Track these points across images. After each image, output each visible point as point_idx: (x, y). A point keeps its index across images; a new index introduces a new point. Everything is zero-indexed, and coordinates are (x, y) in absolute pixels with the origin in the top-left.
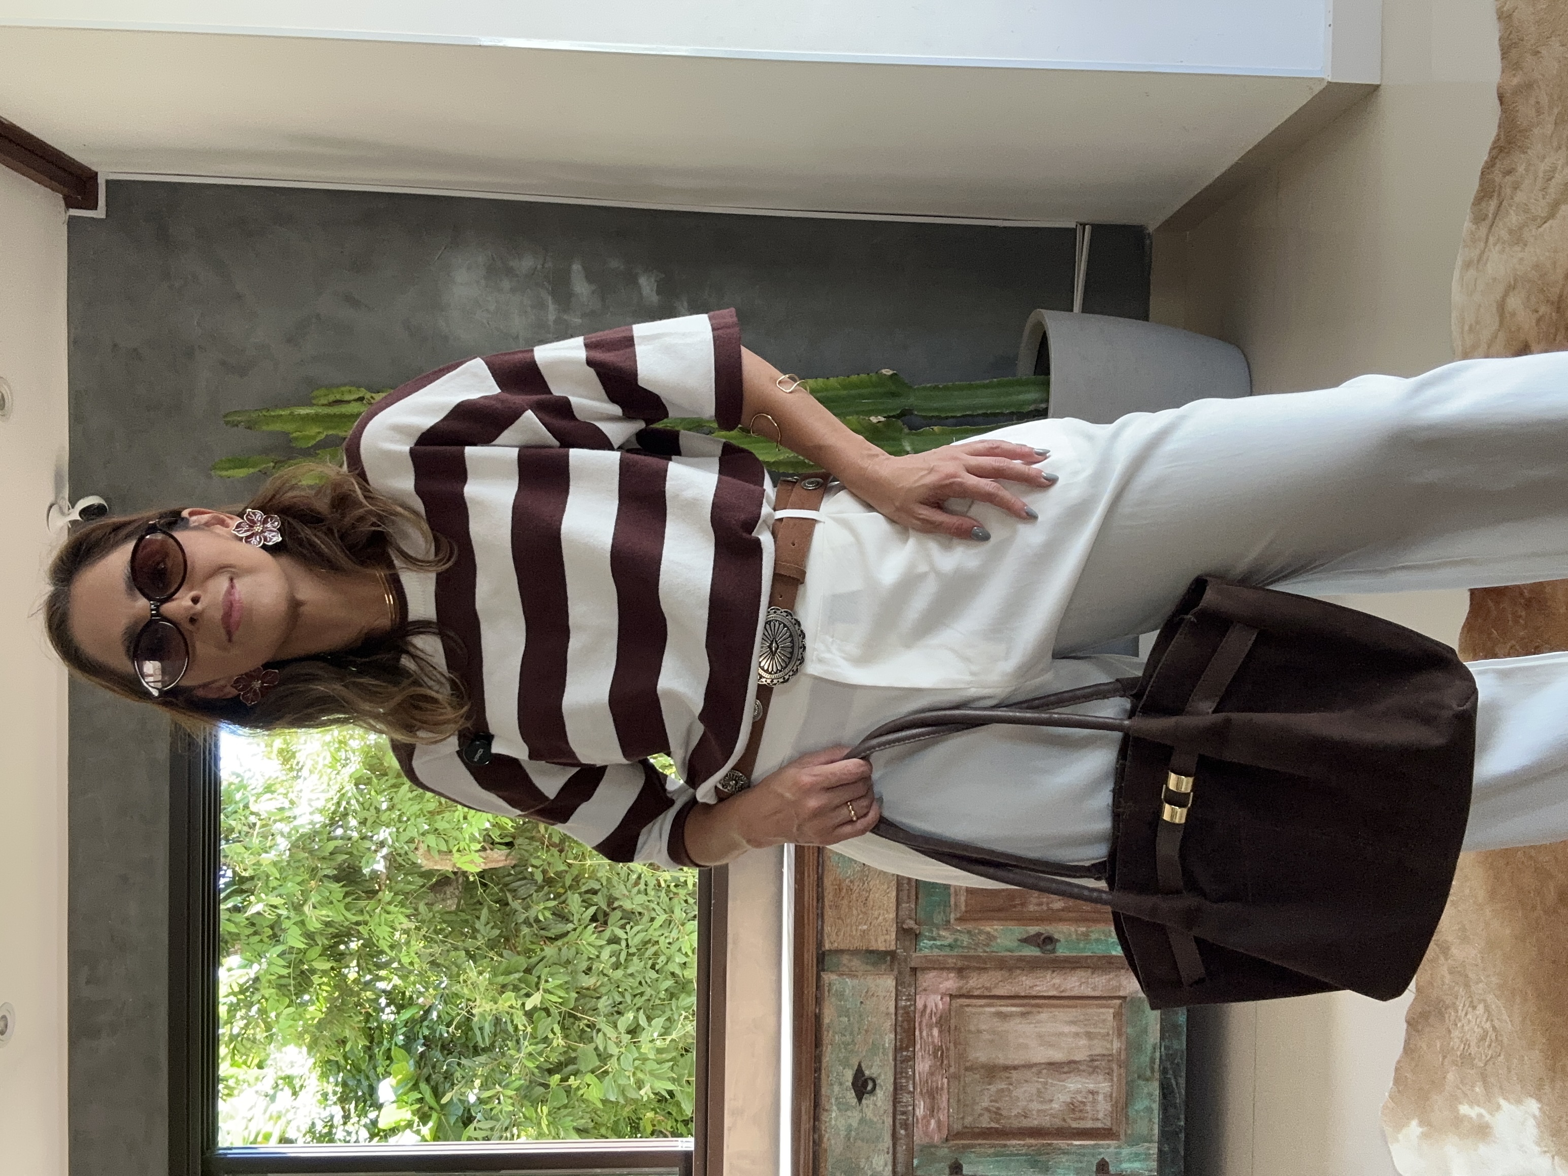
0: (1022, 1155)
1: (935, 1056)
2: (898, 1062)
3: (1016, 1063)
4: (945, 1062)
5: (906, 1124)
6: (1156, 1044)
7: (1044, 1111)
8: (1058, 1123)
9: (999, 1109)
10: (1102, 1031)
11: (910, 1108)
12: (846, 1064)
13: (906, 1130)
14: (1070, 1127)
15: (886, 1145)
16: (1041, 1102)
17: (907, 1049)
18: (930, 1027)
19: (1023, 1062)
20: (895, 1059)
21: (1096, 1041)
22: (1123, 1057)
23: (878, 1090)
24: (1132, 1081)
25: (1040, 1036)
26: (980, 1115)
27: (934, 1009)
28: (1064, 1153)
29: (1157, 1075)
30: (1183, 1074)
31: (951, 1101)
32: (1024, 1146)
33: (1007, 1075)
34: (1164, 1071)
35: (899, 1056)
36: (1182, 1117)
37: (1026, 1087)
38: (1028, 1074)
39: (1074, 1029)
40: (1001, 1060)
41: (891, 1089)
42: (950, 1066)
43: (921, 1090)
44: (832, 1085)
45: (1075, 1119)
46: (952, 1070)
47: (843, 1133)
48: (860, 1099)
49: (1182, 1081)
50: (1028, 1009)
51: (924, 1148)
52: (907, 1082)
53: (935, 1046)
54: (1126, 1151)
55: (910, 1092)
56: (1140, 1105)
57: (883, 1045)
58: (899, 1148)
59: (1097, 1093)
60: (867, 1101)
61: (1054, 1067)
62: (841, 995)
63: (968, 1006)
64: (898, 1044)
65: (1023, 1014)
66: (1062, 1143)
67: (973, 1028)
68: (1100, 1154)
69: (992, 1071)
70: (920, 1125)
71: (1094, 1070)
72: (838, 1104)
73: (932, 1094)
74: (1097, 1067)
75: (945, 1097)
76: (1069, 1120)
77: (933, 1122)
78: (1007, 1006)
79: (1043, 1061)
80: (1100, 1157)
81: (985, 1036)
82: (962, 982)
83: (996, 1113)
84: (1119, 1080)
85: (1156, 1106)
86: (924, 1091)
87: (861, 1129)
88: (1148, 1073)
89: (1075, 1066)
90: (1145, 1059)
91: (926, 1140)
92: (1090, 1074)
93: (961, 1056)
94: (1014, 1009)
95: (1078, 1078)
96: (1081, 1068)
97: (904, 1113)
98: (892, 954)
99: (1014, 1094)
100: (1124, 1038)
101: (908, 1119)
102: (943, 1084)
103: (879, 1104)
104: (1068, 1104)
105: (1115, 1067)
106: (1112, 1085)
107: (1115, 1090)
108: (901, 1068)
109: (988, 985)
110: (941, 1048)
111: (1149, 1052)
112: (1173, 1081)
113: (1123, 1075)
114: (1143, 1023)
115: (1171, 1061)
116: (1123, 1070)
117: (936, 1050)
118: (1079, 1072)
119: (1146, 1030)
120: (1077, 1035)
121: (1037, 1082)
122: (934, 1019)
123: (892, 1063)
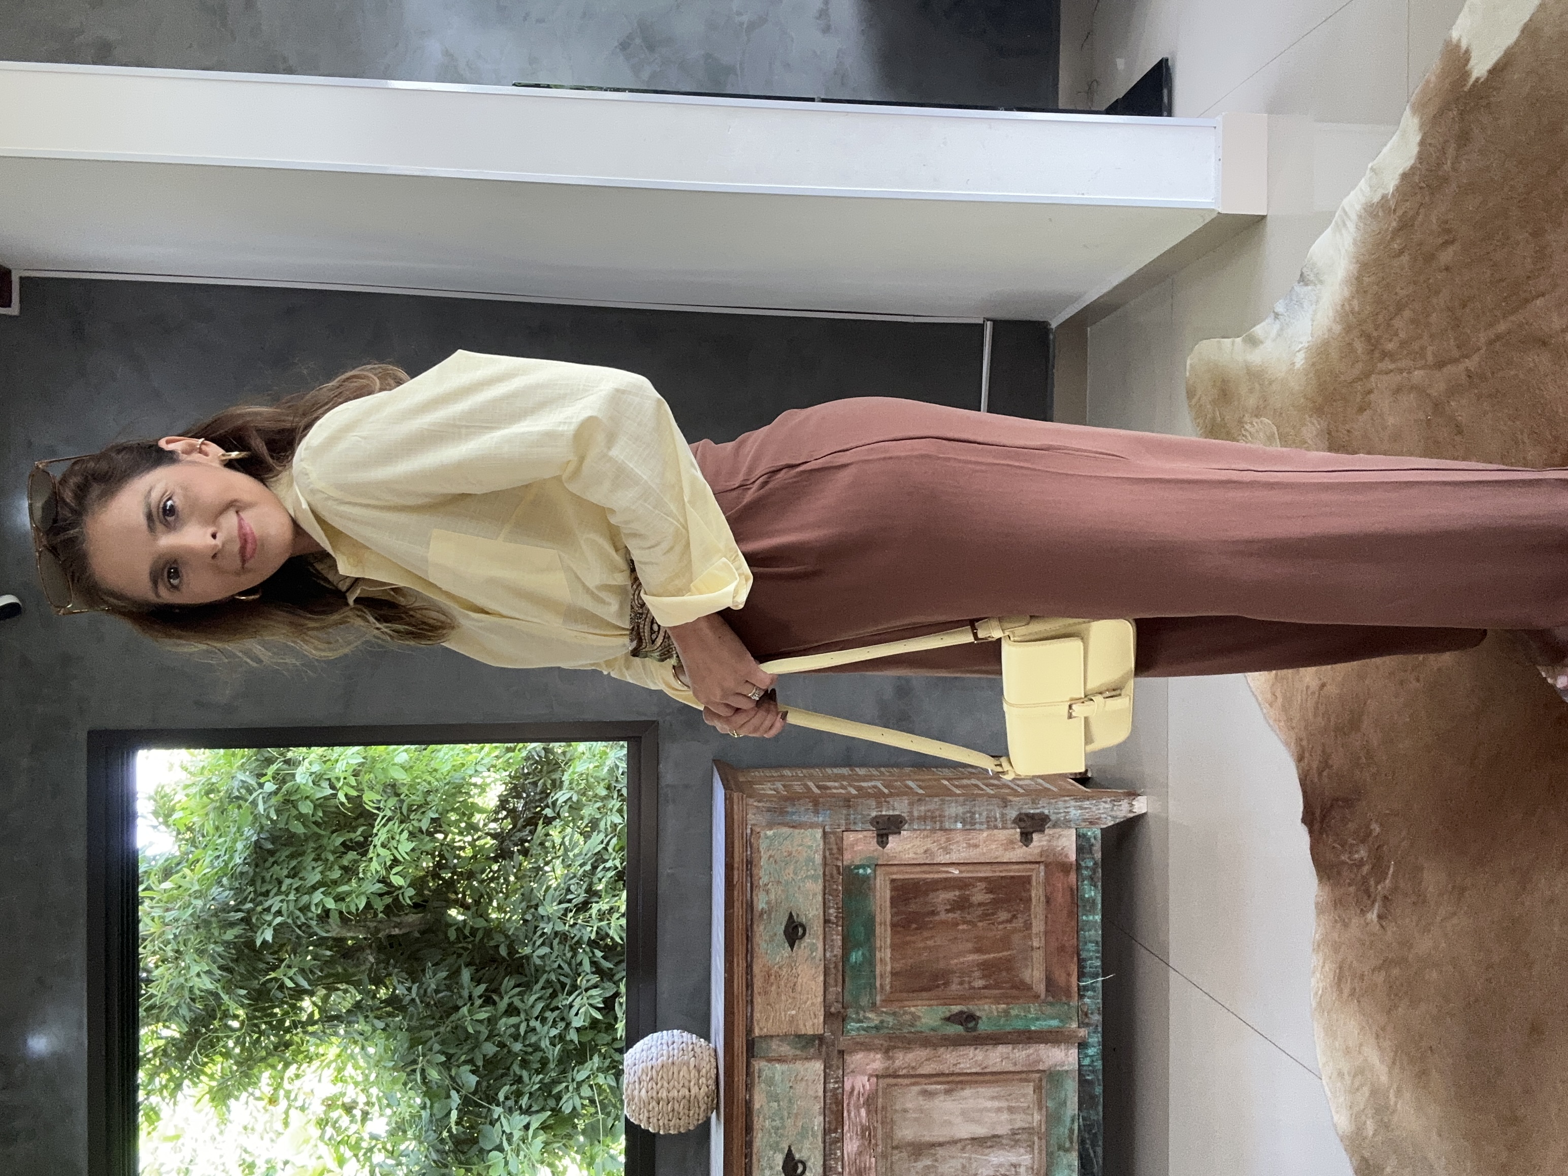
1: (863, 1136)
2: (827, 1144)
3: (941, 1139)
4: (873, 1141)
6: (1075, 1115)
10: (1022, 1105)
12: (776, 1147)
17: (835, 1131)
18: (858, 1108)
19: (948, 1139)
20: (824, 1142)
21: (1017, 1116)
22: (1043, 1130)
23: (808, 1173)
24: (1052, 1153)
25: (963, 1113)
27: (862, 1090)
29: (1076, 1146)
30: (1100, 1143)
33: (933, 1152)
34: (1082, 1142)
35: (828, 1137)
37: (951, 1163)
38: (954, 1150)
39: (996, 1104)
40: (927, 1136)
41: (821, 1171)
42: (876, 1145)
43: (850, 1171)
44: (763, 1170)
46: (880, 1149)
49: (1100, 1150)
50: (952, 1086)
52: (837, 1163)
53: (862, 1127)
55: (838, 1173)
57: (813, 1128)
59: (1020, 1165)
61: (978, 1142)
62: (770, 1082)
63: (896, 1085)
64: (827, 1126)
65: (948, 1092)
67: (897, 1107)
69: (919, 1149)
71: (1016, 1144)
74: (1018, 1140)
78: (932, 1084)
79: (967, 1137)
81: (912, 1115)
82: (888, 1063)
84: (1040, 1153)
86: (853, 1171)
88: (1067, 1145)
89: (997, 1140)
90: (1064, 1131)
92: (1012, 1147)
93: (889, 1136)
94: (939, 1087)
95: (1001, 1152)
96: (1004, 1141)
98: (821, 1038)
99: (940, 1170)
100: (1044, 1112)
102: (870, 1163)
105: (1036, 1138)
106: (1033, 1158)
107: (1036, 1162)
108: (830, 1149)
109: (914, 1064)
110: (868, 1128)
111: (1068, 1123)
112: (1091, 1151)
113: (1044, 1147)
114: (1063, 1096)
115: (1089, 1132)
116: (1044, 1141)
117: (863, 1130)
118: (1002, 1146)
119: (1065, 1103)
120: (999, 1110)
121: (961, 1157)
122: (862, 1100)
123: (822, 1145)
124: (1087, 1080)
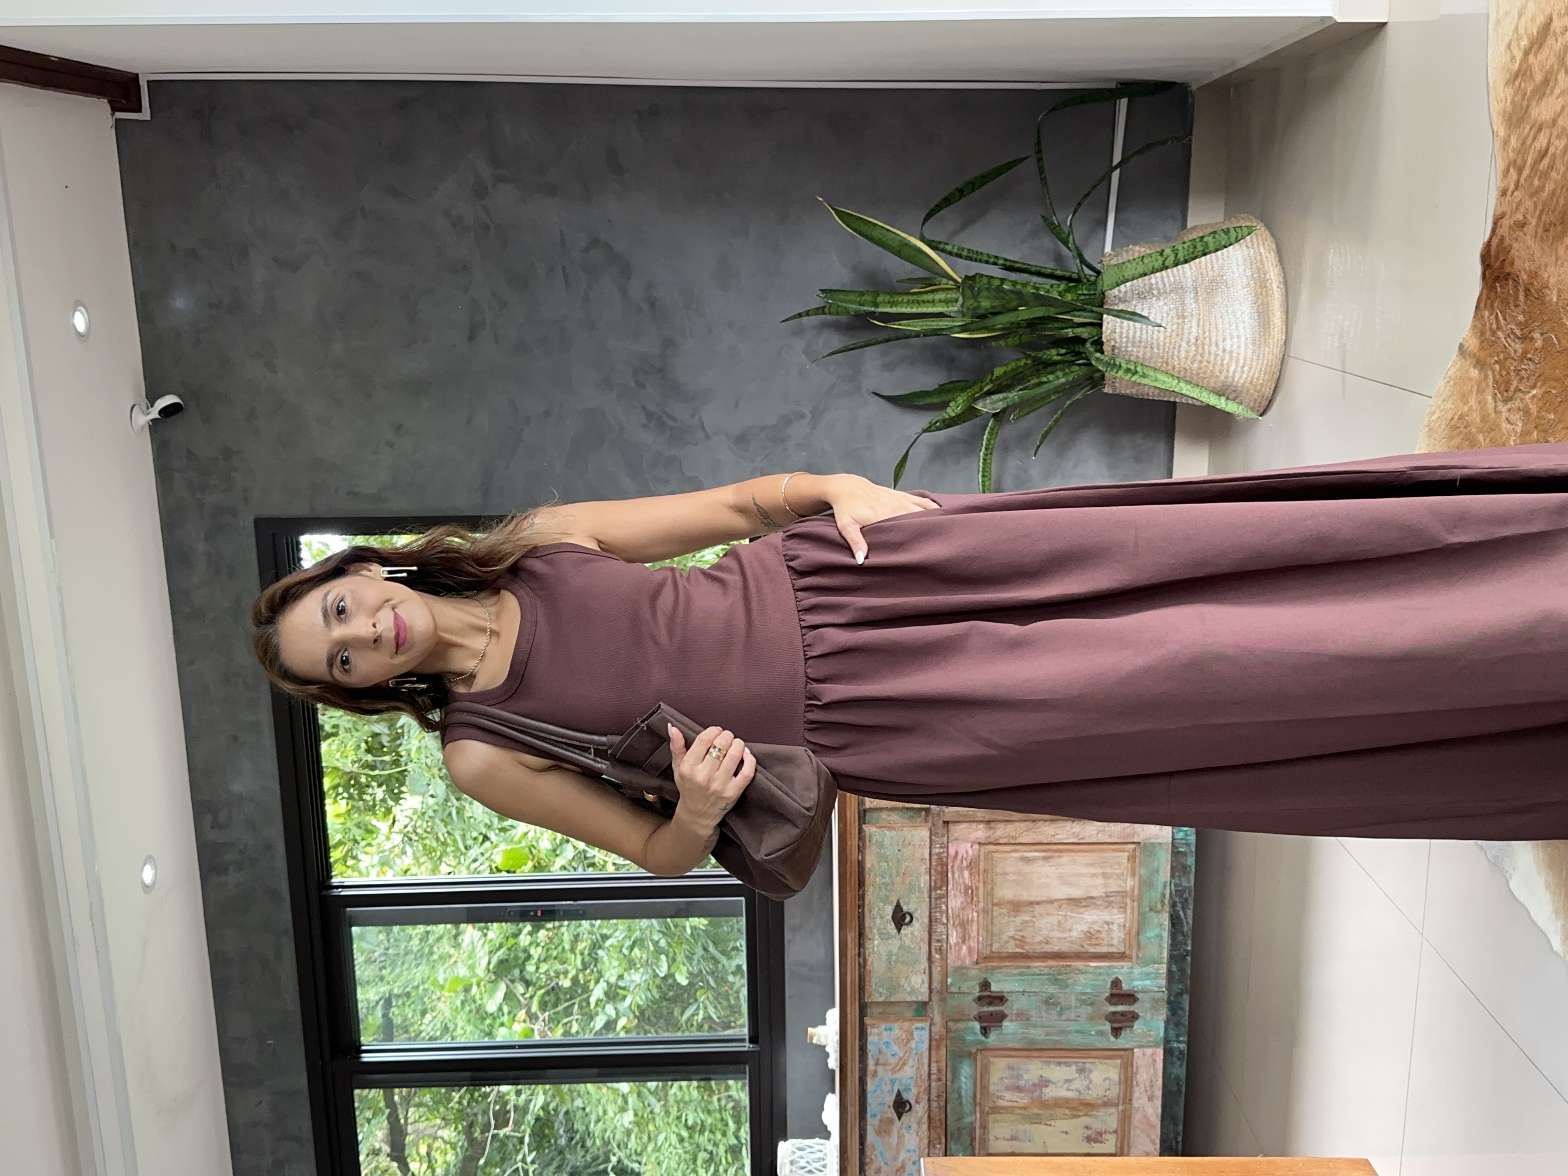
0: (1044, 975)
1: (966, 893)
2: (933, 900)
3: (1039, 899)
4: (975, 899)
5: (940, 950)
6: (1166, 882)
7: (1065, 938)
8: (1076, 948)
9: (1023, 937)
10: (1116, 871)
11: (945, 937)
12: (886, 900)
13: (941, 954)
14: (1087, 953)
15: (923, 967)
16: (1062, 932)
17: (940, 888)
18: (961, 870)
19: (1045, 899)
20: (930, 897)
21: (1111, 881)
22: (1136, 893)
23: (914, 922)
24: (1144, 914)
25: (1060, 877)
26: (1006, 942)
27: (965, 855)
28: (1082, 973)
29: (1167, 908)
30: (1191, 907)
31: (981, 930)
32: (1046, 967)
33: (1031, 909)
34: (1173, 905)
35: (933, 893)
36: (1189, 942)
37: (1048, 919)
38: (1050, 908)
39: (1092, 870)
40: (1025, 896)
41: (927, 921)
42: (978, 902)
43: (954, 922)
44: (874, 918)
45: (1091, 945)
46: (981, 905)
47: (884, 958)
48: (899, 930)
49: (1190, 913)
50: (1049, 854)
51: (957, 969)
52: (942, 916)
53: (965, 887)
54: (1137, 971)
55: (944, 924)
56: (1151, 933)
57: (919, 885)
58: (934, 969)
59: (1113, 923)
60: (905, 930)
61: (1074, 902)
62: (881, 845)
63: (996, 852)
64: (933, 884)
65: (1045, 858)
66: (1079, 964)
67: (998, 870)
68: (1115, 973)
69: (1016, 906)
70: (953, 950)
71: (1109, 905)
72: (880, 934)
73: (964, 925)
74: (1113, 902)
75: (975, 928)
76: (1086, 946)
77: (964, 948)
78: (1030, 851)
79: (1063, 897)
80: (1115, 976)
81: (1012, 877)
82: (990, 832)
83: (1020, 940)
84: (1132, 913)
85: (1166, 934)
86: (957, 923)
87: (900, 954)
88: (1159, 906)
89: (1092, 901)
90: (1156, 895)
91: (959, 963)
92: (1107, 907)
93: (990, 894)
94: (1037, 854)
95: (1095, 911)
96: (1098, 903)
97: (939, 941)
99: (1037, 925)
100: (1137, 878)
101: (942, 946)
102: (973, 917)
103: (916, 933)
104: (1085, 933)
105: (1128, 901)
106: (1126, 917)
107: (1128, 921)
108: (936, 904)
109: (1014, 834)
110: (971, 887)
111: (1160, 888)
112: (1181, 913)
113: (1136, 908)
114: (1156, 864)
115: (1181, 896)
116: (1136, 904)
117: (967, 888)
118: (1096, 906)
119: (1157, 871)
120: (1094, 875)
121: (1058, 915)
122: (965, 863)
123: (928, 900)
124: (1179, 852)
